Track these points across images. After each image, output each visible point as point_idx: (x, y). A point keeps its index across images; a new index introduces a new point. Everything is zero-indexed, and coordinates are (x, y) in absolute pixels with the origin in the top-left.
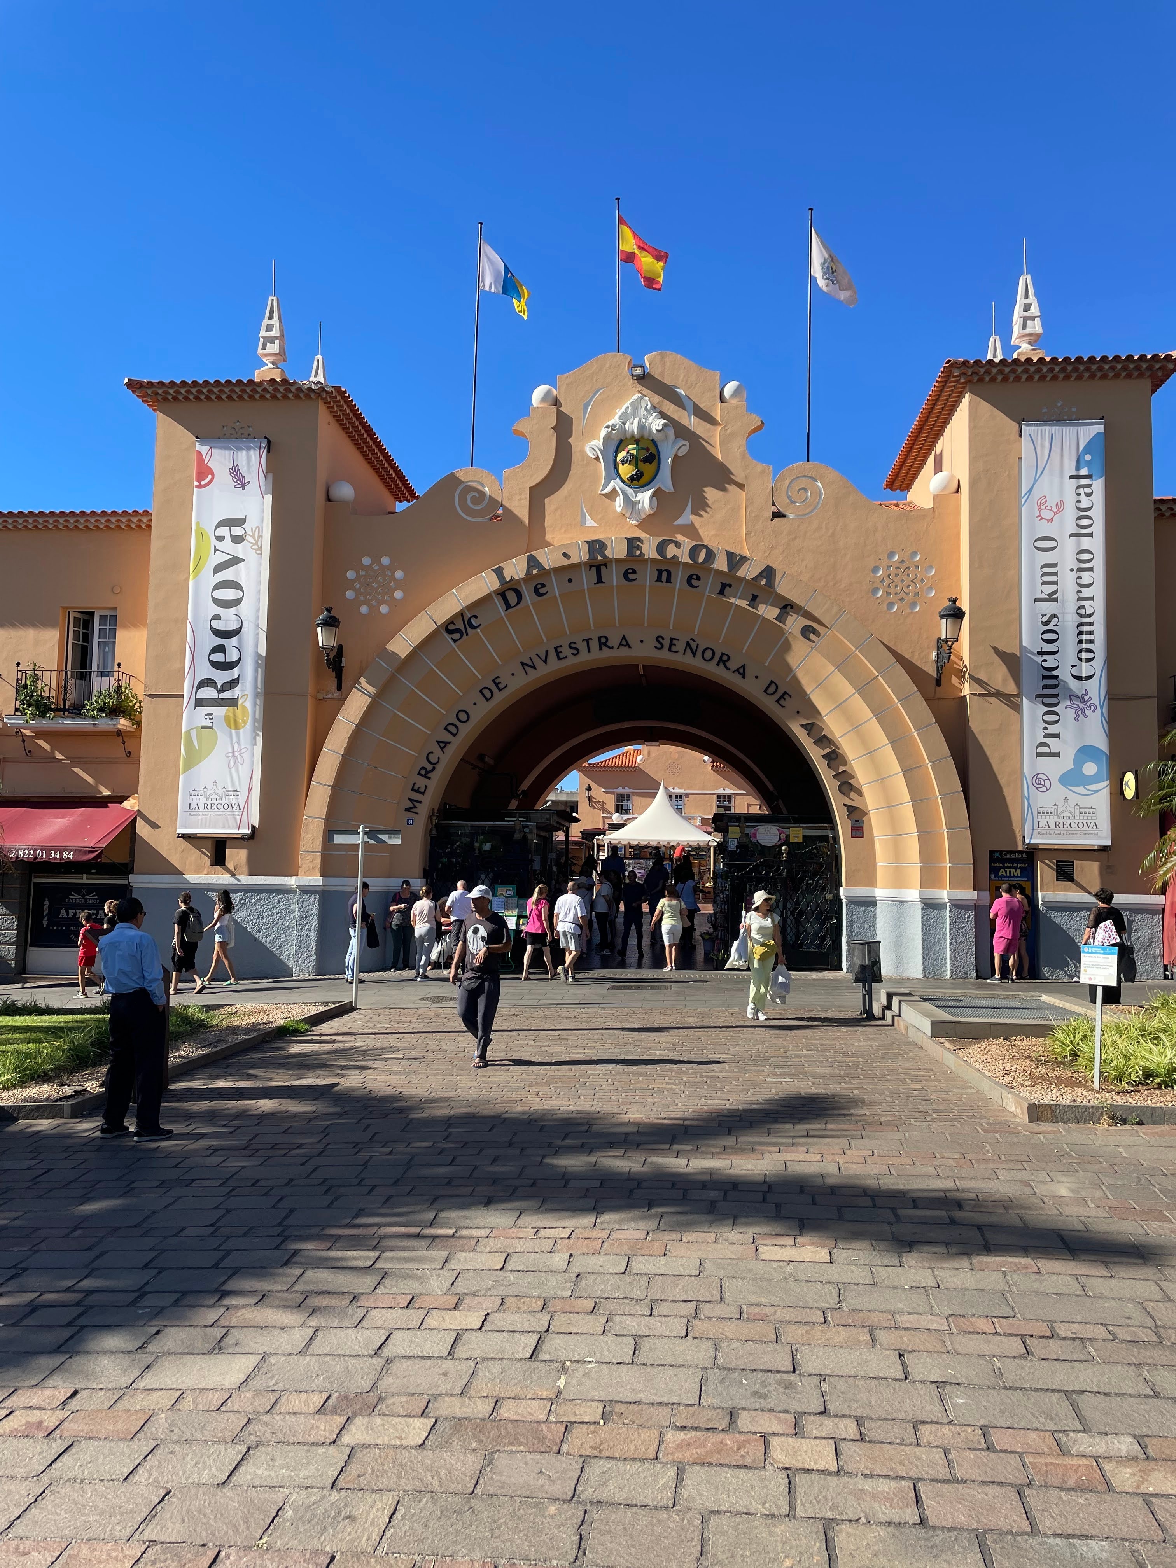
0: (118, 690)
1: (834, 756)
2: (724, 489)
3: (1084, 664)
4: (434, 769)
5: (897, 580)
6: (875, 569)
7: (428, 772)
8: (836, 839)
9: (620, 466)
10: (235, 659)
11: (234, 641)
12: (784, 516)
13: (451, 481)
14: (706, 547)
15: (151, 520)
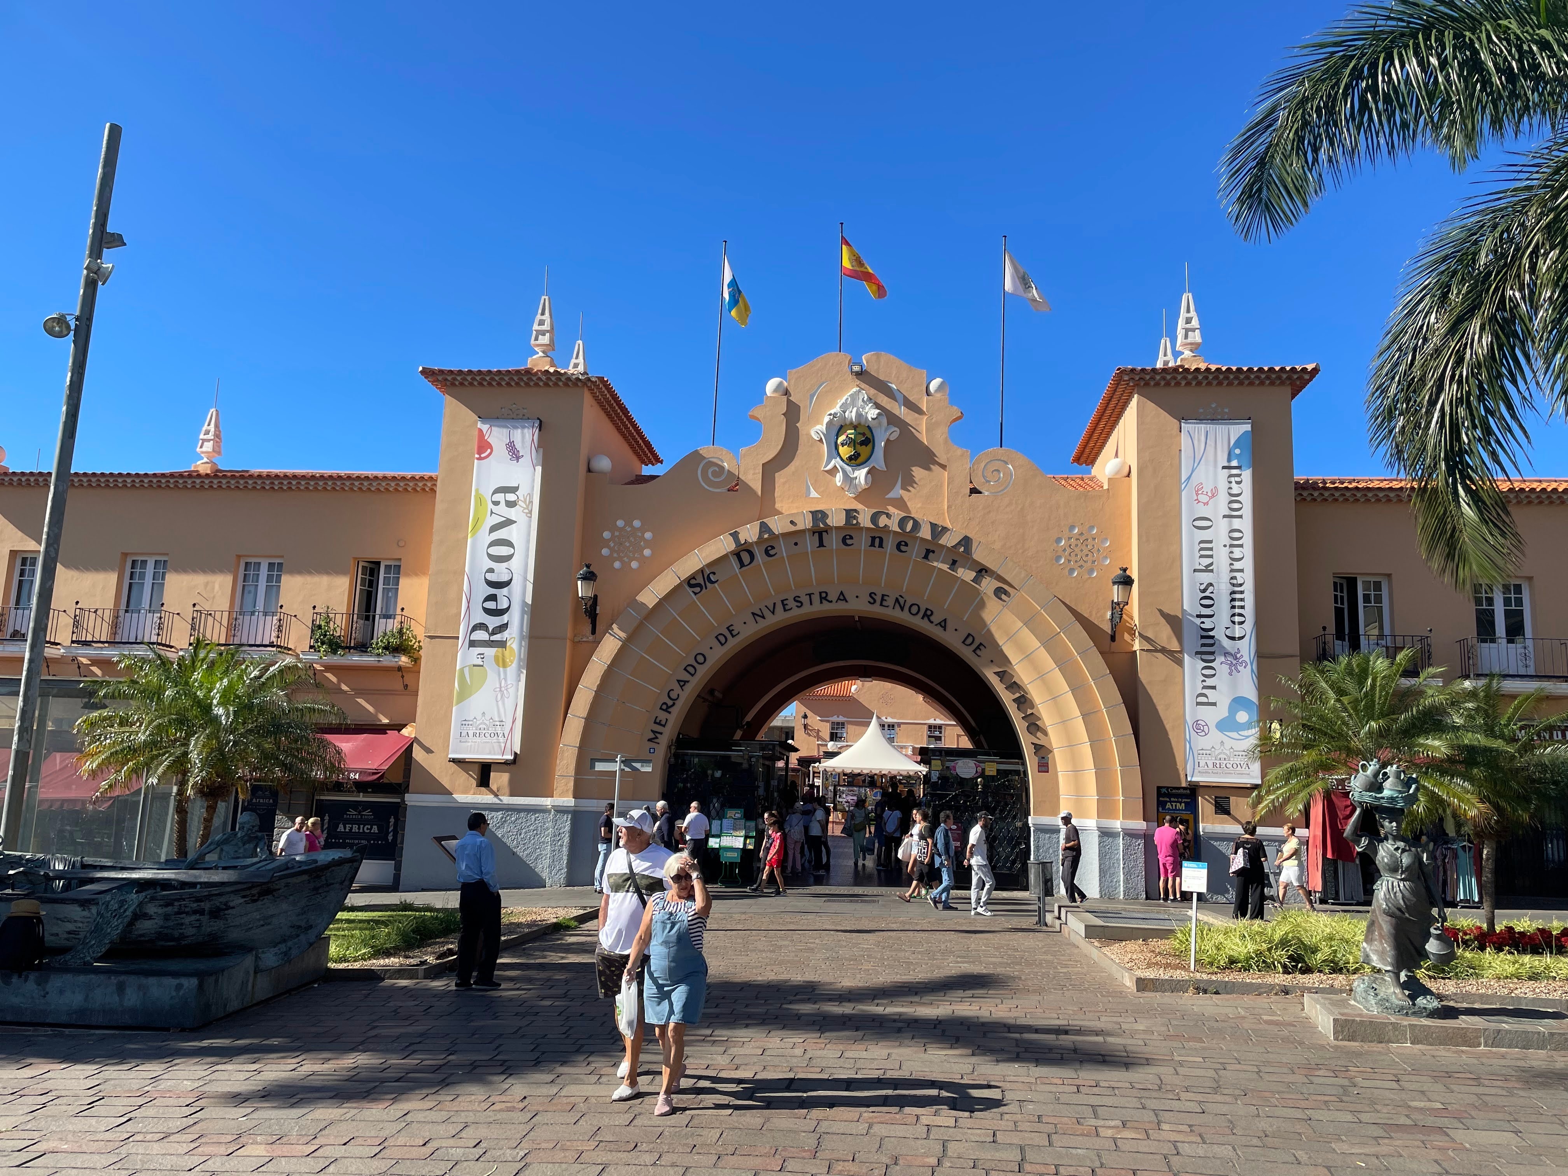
0: (400, 632)
1: (1022, 700)
2: (929, 469)
3: (1237, 626)
4: (674, 704)
5: (1077, 550)
6: (1058, 540)
7: (668, 707)
8: (1025, 773)
9: (840, 448)
10: (505, 606)
11: (505, 591)
12: (980, 493)
13: (695, 457)
14: (913, 518)
15: (435, 485)
